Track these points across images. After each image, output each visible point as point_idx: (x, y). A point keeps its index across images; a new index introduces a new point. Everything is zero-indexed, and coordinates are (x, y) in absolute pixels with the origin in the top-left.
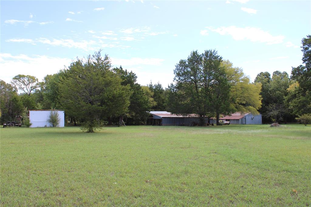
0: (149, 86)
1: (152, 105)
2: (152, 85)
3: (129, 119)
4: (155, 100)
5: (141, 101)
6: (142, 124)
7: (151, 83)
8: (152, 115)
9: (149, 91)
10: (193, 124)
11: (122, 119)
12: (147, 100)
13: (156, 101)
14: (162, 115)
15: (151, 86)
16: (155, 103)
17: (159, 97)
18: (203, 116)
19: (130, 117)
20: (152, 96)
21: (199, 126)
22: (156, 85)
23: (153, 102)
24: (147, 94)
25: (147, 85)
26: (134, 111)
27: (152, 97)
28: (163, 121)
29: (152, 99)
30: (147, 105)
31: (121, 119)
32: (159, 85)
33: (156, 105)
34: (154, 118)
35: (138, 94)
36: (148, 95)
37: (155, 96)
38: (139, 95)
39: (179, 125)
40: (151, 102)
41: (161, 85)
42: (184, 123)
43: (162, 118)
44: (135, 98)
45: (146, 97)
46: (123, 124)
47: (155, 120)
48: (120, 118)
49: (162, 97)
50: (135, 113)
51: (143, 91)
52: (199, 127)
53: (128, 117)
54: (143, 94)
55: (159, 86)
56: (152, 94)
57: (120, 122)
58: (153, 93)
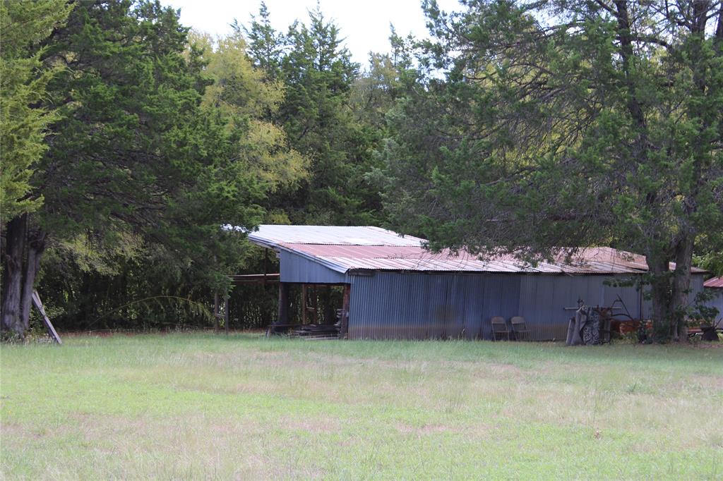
0: (245, 35)
1: (269, 176)
2: (267, 30)
3: (92, 282)
4: (294, 142)
5: (182, 143)
6: (197, 324)
7: (264, 12)
8: (268, 257)
9: (250, 75)
10: (596, 325)
11: (30, 286)
12: (234, 138)
13: (302, 151)
14: (350, 255)
15: (262, 35)
16: (296, 167)
17: (325, 119)
18: (672, 265)
19: (101, 268)
20: (269, 111)
21: (643, 339)
22: (299, 29)
23: (282, 156)
24: (234, 90)
25: (232, 32)
26: (130, 219)
27: (267, 116)
28: (358, 298)
29: (269, 133)
30: (230, 175)
31: (23, 282)
32: (319, 29)
33: (303, 180)
34: (283, 277)
35: (161, 79)
36: (241, 103)
37: (295, 112)
38: (171, 94)
39: (481, 336)
40: (266, 158)
41: (334, 32)
42: (515, 320)
43: (352, 280)
44: (135, 118)
45: (229, 111)
46: (39, 326)
47: (291, 289)
48: (18, 277)
49: (349, 116)
50: (140, 239)
51: (197, 66)
52: (641, 348)
53: (85, 268)
54: (202, 85)
55: (325, 35)
56: (275, 94)
57: (13, 305)
58: (281, 85)
